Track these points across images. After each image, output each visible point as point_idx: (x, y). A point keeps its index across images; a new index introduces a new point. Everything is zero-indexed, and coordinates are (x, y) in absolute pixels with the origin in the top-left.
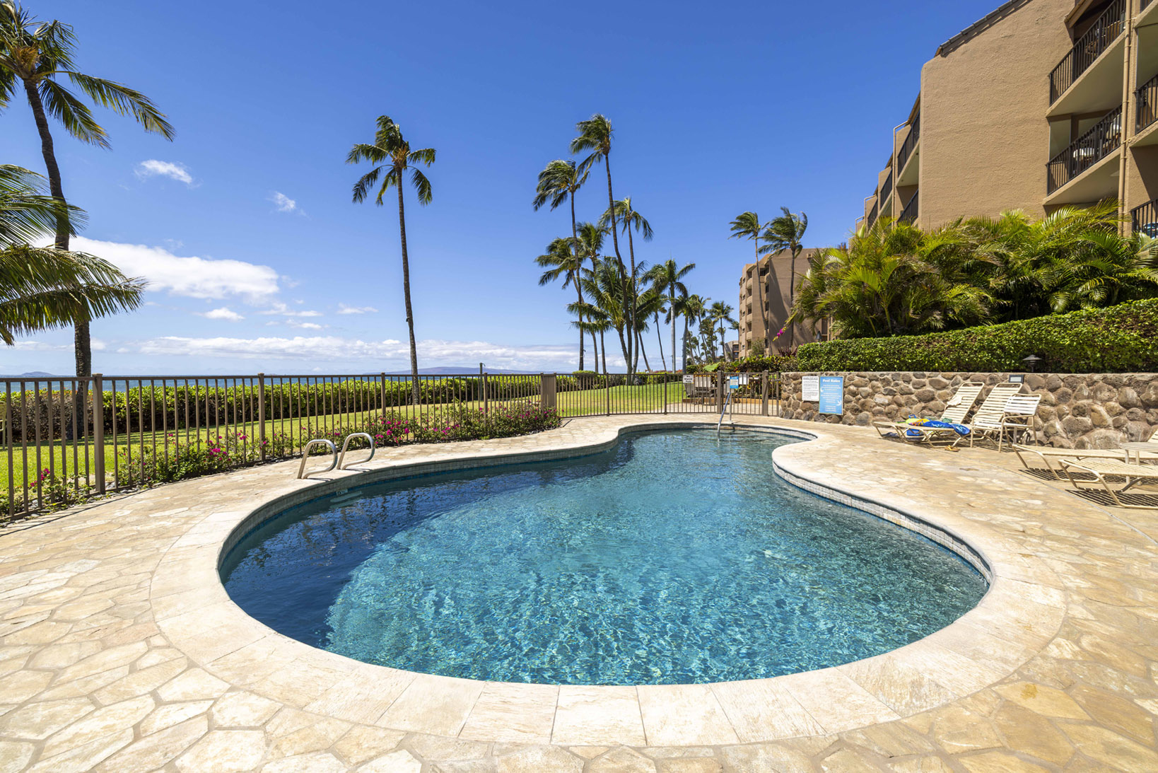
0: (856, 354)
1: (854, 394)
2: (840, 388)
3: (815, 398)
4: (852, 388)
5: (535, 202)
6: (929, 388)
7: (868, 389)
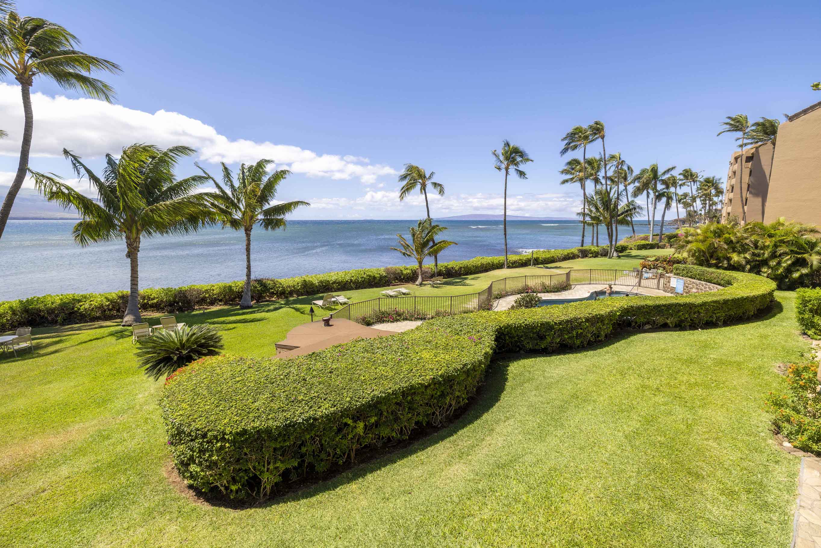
0: (691, 272)
1: (687, 287)
2: (683, 284)
3: (675, 286)
4: (687, 285)
5: (561, 152)
6: (707, 289)
7: (691, 286)
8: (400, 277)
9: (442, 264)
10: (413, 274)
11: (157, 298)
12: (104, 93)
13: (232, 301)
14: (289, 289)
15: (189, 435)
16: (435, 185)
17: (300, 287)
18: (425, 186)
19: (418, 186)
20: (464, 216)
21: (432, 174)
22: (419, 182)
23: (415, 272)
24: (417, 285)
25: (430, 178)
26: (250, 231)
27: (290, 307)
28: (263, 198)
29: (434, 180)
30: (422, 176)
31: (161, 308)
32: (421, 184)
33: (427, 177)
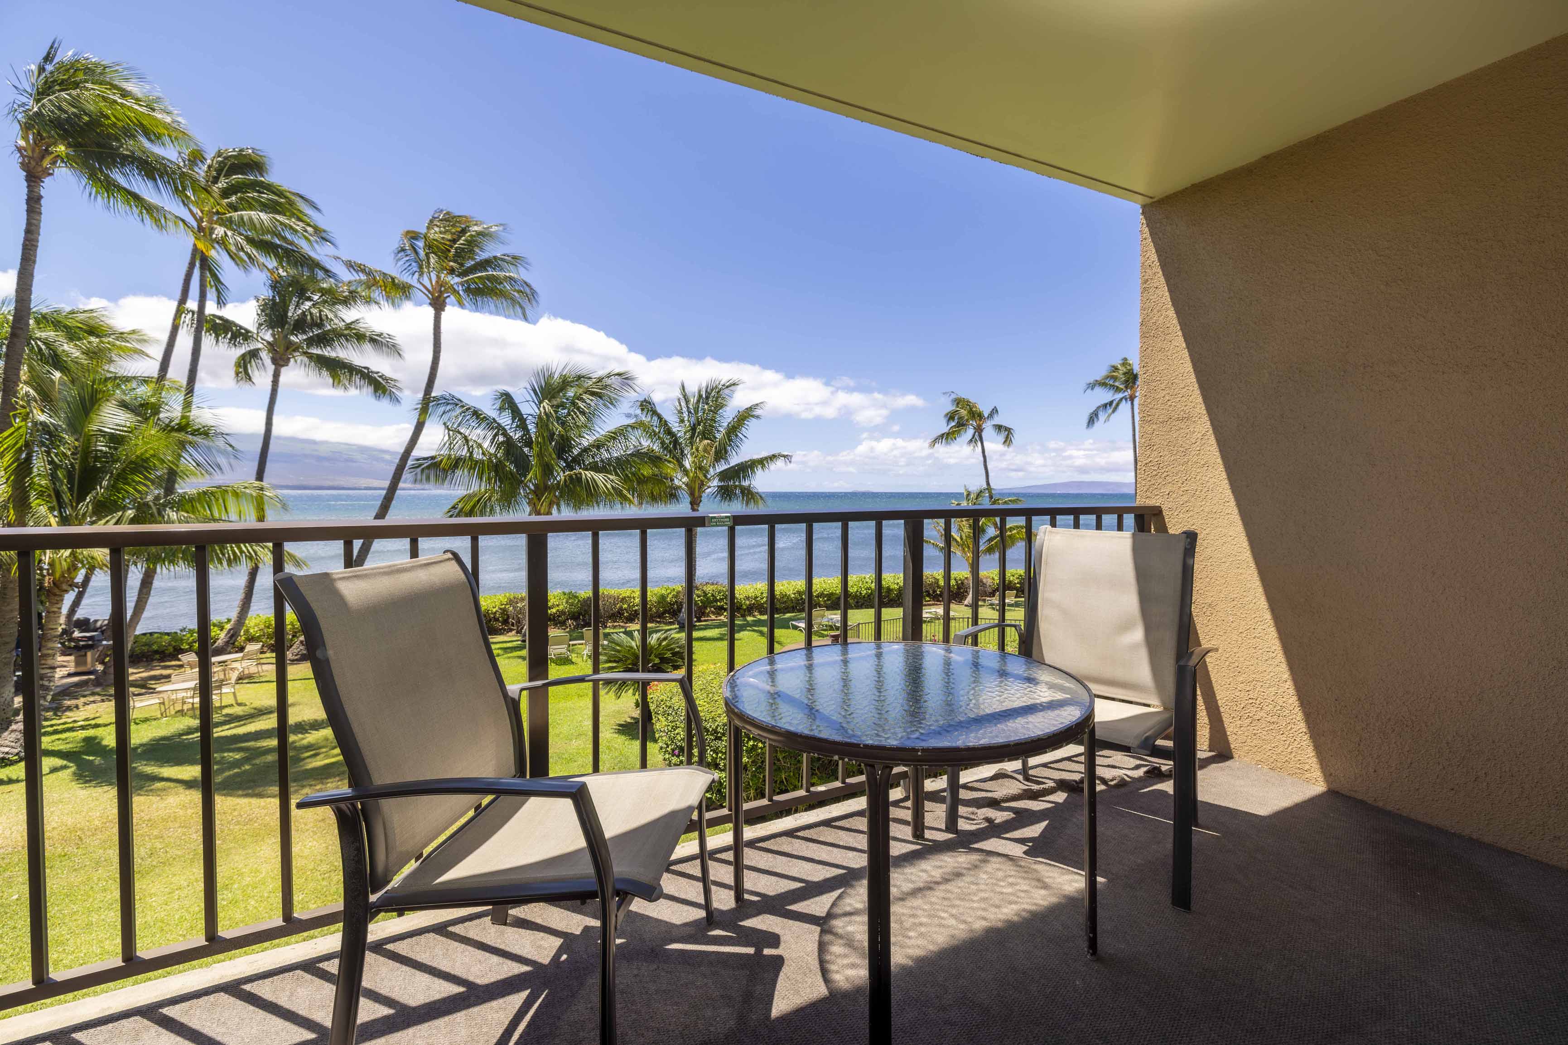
8: (934, 591)
9: (1013, 571)
10: (959, 588)
11: (558, 606)
12: (521, 307)
13: (659, 617)
14: (748, 602)
15: (715, 731)
16: (999, 428)
17: (765, 599)
18: (982, 431)
19: (970, 432)
20: (1055, 485)
21: (995, 411)
22: (972, 425)
23: (962, 583)
24: (966, 606)
25: (991, 415)
26: (698, 505)
27: (754, 631)
28: (721, 454)
29: (997, 420)
30: (976, 415)
31: (560, 623)
32: (975, 428)
33: (986, 416)
